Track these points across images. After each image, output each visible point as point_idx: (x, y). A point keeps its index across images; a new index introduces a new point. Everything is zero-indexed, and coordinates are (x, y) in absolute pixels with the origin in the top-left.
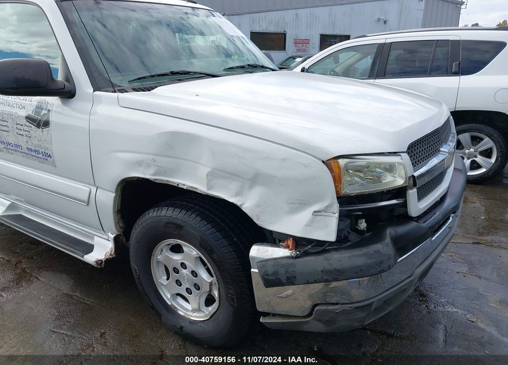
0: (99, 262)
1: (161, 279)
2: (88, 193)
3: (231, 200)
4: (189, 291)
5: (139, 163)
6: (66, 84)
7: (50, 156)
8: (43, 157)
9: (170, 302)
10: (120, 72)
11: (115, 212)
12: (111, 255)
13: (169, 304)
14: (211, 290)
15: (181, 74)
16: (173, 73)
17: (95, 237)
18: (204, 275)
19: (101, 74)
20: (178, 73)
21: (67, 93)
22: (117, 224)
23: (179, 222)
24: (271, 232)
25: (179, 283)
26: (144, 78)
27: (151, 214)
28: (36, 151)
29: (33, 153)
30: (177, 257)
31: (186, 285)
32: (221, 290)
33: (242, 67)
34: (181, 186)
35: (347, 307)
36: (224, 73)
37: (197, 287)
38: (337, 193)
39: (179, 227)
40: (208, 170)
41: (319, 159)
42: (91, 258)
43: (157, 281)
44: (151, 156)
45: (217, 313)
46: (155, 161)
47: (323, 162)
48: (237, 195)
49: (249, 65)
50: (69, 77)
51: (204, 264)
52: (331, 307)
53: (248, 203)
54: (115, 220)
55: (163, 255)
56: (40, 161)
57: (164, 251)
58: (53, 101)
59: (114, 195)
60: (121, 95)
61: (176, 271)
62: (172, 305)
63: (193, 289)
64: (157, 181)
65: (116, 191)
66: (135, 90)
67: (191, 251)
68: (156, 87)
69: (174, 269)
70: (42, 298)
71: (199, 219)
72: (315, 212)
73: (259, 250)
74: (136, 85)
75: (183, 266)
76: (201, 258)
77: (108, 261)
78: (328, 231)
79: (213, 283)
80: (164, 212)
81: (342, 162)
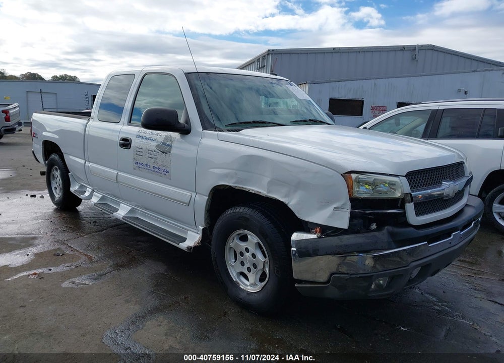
0: (189, 248)
1: (230, 261)
2: (190, 196)
3: (281, 200)
4: (249, 270)
5: (226, 176)
6: (186, 125)
7: (168, 172)
8: (162, 172)
9: (235, 278)
10: (220, 121)
11: (206, 210)
12: (198, 243)
13: (235, 280)
14: (264, 267)
15: (260, 123)
16: (254, 122)
17: (189, 232)
18: (260, 256)
19: (208, 120)
20: (257, 122)
21: (185, 131)
22: (206, 220)
23: (247, 216)
24: (307, 223)
25: (243, 264)
26: (235, 124)
27: (229, 212)
28: (159, 169)
29: (157, 170)
30: (243, 245)
31: (247, 265)
32: (271, 266)
33: (305, 121)
34: (251, 191)
35: (354, 276)
36: (291, 124)
37: (255, 266)
38: (350, 195)
39: (247, 219)
40: (269, 179)
41: (338, 172)
42: (184, 246)
43: (228, 262)
44: (234, 171)
45: (267, 285)
46: (236, 174)
47: (341, 175)
48: (286, 196)
49: (310, 120)
50: (188, 121)
51: (261, 248)
52: (343, 275)
53: (292, 203)
54: (205, 217)
55: (234, 242)
56: (160, 176)
57: (235, 239)
58: (175, 135)
59: (207, 198)
60: (220, 133)
61: (242, 254)
62: (236, 281)
63: (252, 268)
64: (236, 188)
65: (209, 196)
66: (228, 131)
67: (253, 239)
68: (242, 130)
69: (241, 252)
70: (146, 273)
71: (260, 214)
72: (335, 208)
73: (297, 235)
74: (229, 128)
75: (247, 250)
76: (259, 243)
77: (195, 247)
78: (343, 222)
79: (266, 262)
80: (238, 210)
81: (354, 176)
